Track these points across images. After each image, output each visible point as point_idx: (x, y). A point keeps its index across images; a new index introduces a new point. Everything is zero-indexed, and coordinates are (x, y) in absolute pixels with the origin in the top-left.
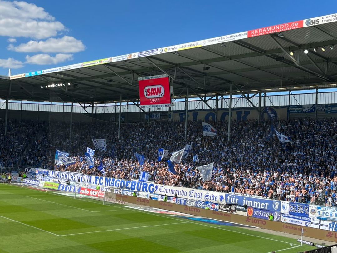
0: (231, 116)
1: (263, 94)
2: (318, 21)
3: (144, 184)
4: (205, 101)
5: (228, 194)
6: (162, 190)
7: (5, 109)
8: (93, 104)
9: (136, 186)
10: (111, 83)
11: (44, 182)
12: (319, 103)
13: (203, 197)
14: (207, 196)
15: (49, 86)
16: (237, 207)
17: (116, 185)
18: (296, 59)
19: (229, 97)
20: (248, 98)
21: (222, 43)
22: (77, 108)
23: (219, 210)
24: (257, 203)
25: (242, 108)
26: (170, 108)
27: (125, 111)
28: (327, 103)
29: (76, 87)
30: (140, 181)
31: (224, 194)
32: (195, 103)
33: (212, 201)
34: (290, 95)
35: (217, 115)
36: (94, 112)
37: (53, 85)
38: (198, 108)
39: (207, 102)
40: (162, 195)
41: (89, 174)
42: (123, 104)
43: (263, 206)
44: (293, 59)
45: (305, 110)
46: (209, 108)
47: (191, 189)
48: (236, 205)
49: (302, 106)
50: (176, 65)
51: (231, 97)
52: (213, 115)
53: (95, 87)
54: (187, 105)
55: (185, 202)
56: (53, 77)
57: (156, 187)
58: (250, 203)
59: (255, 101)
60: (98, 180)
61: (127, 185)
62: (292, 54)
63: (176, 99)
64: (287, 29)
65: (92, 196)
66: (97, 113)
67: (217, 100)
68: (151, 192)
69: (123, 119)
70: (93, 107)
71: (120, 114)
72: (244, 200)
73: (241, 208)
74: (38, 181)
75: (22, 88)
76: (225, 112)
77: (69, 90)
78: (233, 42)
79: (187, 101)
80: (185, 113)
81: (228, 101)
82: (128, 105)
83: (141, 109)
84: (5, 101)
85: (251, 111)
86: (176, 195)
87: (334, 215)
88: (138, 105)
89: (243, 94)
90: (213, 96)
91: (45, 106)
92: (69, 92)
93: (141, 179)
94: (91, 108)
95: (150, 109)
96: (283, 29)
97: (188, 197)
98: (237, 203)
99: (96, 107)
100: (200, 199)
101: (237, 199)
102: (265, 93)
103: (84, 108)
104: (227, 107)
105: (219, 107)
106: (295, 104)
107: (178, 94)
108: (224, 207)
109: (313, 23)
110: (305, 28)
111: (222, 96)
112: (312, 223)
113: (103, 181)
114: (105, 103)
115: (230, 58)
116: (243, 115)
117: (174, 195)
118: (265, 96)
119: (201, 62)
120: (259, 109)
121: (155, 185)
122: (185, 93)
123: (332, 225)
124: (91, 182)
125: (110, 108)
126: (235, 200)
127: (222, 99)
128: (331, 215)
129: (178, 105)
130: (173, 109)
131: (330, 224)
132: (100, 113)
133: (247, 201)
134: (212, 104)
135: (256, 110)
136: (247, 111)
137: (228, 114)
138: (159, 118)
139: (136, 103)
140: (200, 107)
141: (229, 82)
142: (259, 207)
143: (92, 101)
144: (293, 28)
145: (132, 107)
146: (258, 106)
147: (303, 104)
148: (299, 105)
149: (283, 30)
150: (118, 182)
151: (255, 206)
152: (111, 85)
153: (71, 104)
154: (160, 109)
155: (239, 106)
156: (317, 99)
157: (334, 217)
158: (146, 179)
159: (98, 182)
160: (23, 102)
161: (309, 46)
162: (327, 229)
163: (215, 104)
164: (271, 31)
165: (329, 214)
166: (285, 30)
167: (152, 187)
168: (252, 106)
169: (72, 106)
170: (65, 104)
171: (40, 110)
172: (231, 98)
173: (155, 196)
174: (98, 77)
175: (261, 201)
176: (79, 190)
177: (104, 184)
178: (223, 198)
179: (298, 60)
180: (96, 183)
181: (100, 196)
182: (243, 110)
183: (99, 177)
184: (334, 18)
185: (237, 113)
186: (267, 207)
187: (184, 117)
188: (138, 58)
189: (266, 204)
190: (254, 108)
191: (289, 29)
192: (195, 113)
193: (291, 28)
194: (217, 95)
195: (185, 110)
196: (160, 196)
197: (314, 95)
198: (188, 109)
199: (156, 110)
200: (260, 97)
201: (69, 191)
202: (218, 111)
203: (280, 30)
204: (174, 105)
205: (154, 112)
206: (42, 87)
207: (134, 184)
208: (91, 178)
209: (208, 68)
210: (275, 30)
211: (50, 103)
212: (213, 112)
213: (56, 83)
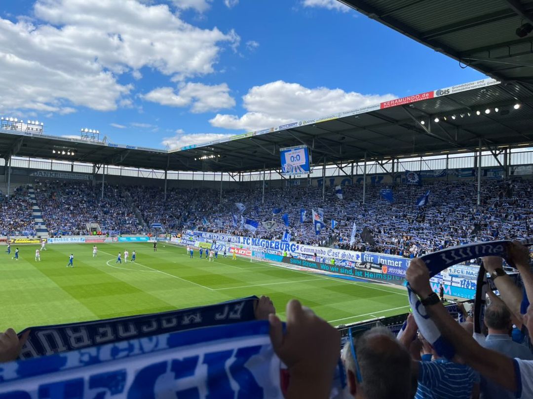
0: (366, 181)
1: (395, 161)
2: (448, 91)
3: (286, 244)
4: (341, 168)
5: (363, 253)
6: (303, 250)
7: (164, 178)
8: (240, 173)
9: (279, 246)
10: (256, 154)
11: (199, 242)
12: (449, 168)
13: (340, 256)
14: (344, 255)
15: (202, 158)
16: (372, 265)
17: (261, 245)
18: (427, 128)
19: (363, 163)
20: (382, 165)
21: (357, 115)
22: (226, 177)
23: (355, 268)
24: (391, 262)
25: (376, 174)
26: (309, 175)
27: (268, 179)
28: (458, 167)
29: (225, 158)
30: (282, 241)
31: (360, 253)
32: (332, 170)
33: (348, 259)
34: (421, 161)
35: (352, 181)
36: (241, 180)
37: (205, 157)
38: (335, 175)
39: (343, 169)
40: (302, 254)
41: (238, 235)
42: (266, 172)
43: (397, 264)
44: (425, 128)
45: (436, 174)
46: (345, 174)
47: (329, 249)
48: (371, 263)
49: (433, 171)
50: (314, 136)
51: (365, 163)
52: (349, 181)
53: (242, 158)
54: (324, 172)
55: (324, 260)
56: (205, 150)
57: (298, 247)
58: (385, 261)
59: (388, 167)
60: (246, 241)
61: (271, 245)
62: (423, 123)
63: (314, 166)
64: (418, 100)
65: (241, 254)
66: (244, 180)
67: (353, 167)
68: (293, 251)
69: (267, 186)
70: (240, 175)
71: (264, 182)
72: (379, 259)
73: (376, 266)
74: (193, 241)
75: (178, 161)
76: (360, 177)
77: (219, 161)
78: (367, 113)
79: (324, 169)
80: (323, 180)
81: (363, 168)
82: (271, 173)
83: (282, 177)
84: (164, 172)
85: (384, 176)
86: (316, 254)
87: (465, 272)
88: (279, 173)
89: (377, 161)
90: (349, 163)
91: (198, 176)
92: (219, 163)
93: (283, 239)
94: (238, 176)
95: (290, 176)
96: (414, 99)
97: (326, 256)
98: (372, 261)
99: (243, 175)
100: (337, 258)
101: (372, 258)
102: (398, 160)
103: (233, 177)
104: (362, 173)
105: (355, 173)
106: (427, 169)
107: (316, 162)
108: (361, 265)
109: (443, 93)
110: (436, 98)
111: (357, 163)
112: (444, 280)
113: (250, 241)
114: (250, 172)
115: (364, 128)
116: (377, 180)
117: (313, 254)
118: (398, 162)
119: (338, 132)
120: (392, 174)
121: (297, 245)
122: (322, 161)
123: (463, 282)
124: (239, 242)
125: (254, 176)
126: (370, 259)
127: (357, 166)
128: (462, 272)
129: (317, 172)
130: (311, 176)
131: (462, 281)
132: (246, 180)
133: (381, 260)
134: (348, 170)
135: (389, 176)
136: (381, 176)
137: (363, 179)
138: (299, 184)
139: (278, 171)
140: (336, 174)
141: (364, 150)
142: (393, 265)
143: (239, 171)
144: (423, 99)
145: (274, 175)
146: (391, 171)
147: (434, 169)
148: (431, 170)
149: (414, 101)
150: (263, 243)
151: (390, 264)
152: (255, 156)
153: (221, 173)
154: (300, 176)
155: (373, 172)
156: (447, 164)
157: (465, 275)
158: (288, 239)
159: (246, 242)
160: (180, 172)
161: (440, 115)
162: (459, 285)
163: (350, 171)
164: (403, 102)
165: (460, 272)
166: (416, 100)
167: (293, 247)
168: (385, 172)
169: (222, 175)
170: (216, 173)
171: (194, 179)
172: (365, 165)
173: (296, 255)
174: (244, 149)
175: (395, 260)
176: (229, 249)
177: (251, 244)
178: (359, 257)
179: (429, 128)
180: (244, 243)
181: (248, 254)
182: (377, 176)
183: (247, 238)
184: (464, 87)
185: (371, 178)
186: (401, 265)
187: (322, 183)
188: (279, 131)
189: (400, 262)
190: (388, 173)
191: (419, 100)
192: (332, 179)
193: (421, 99)
194: (352, 163)
195: (323, 177)
196: (301, 255)
197: (445, 160)
198: (326, 176)
199: (296, 177)
200: (393, 163)
201: (221, 250)
202: (354, 178)
203: (412, 101)
204: (312, 173)
205: (295, 179)
206: (195, 159)
207: (277, 244)
208: (239, 238)
209: (344, 138)
210: (407, 101)
211: (203, 173)
212: (348, 178)
213: (208, 155)
